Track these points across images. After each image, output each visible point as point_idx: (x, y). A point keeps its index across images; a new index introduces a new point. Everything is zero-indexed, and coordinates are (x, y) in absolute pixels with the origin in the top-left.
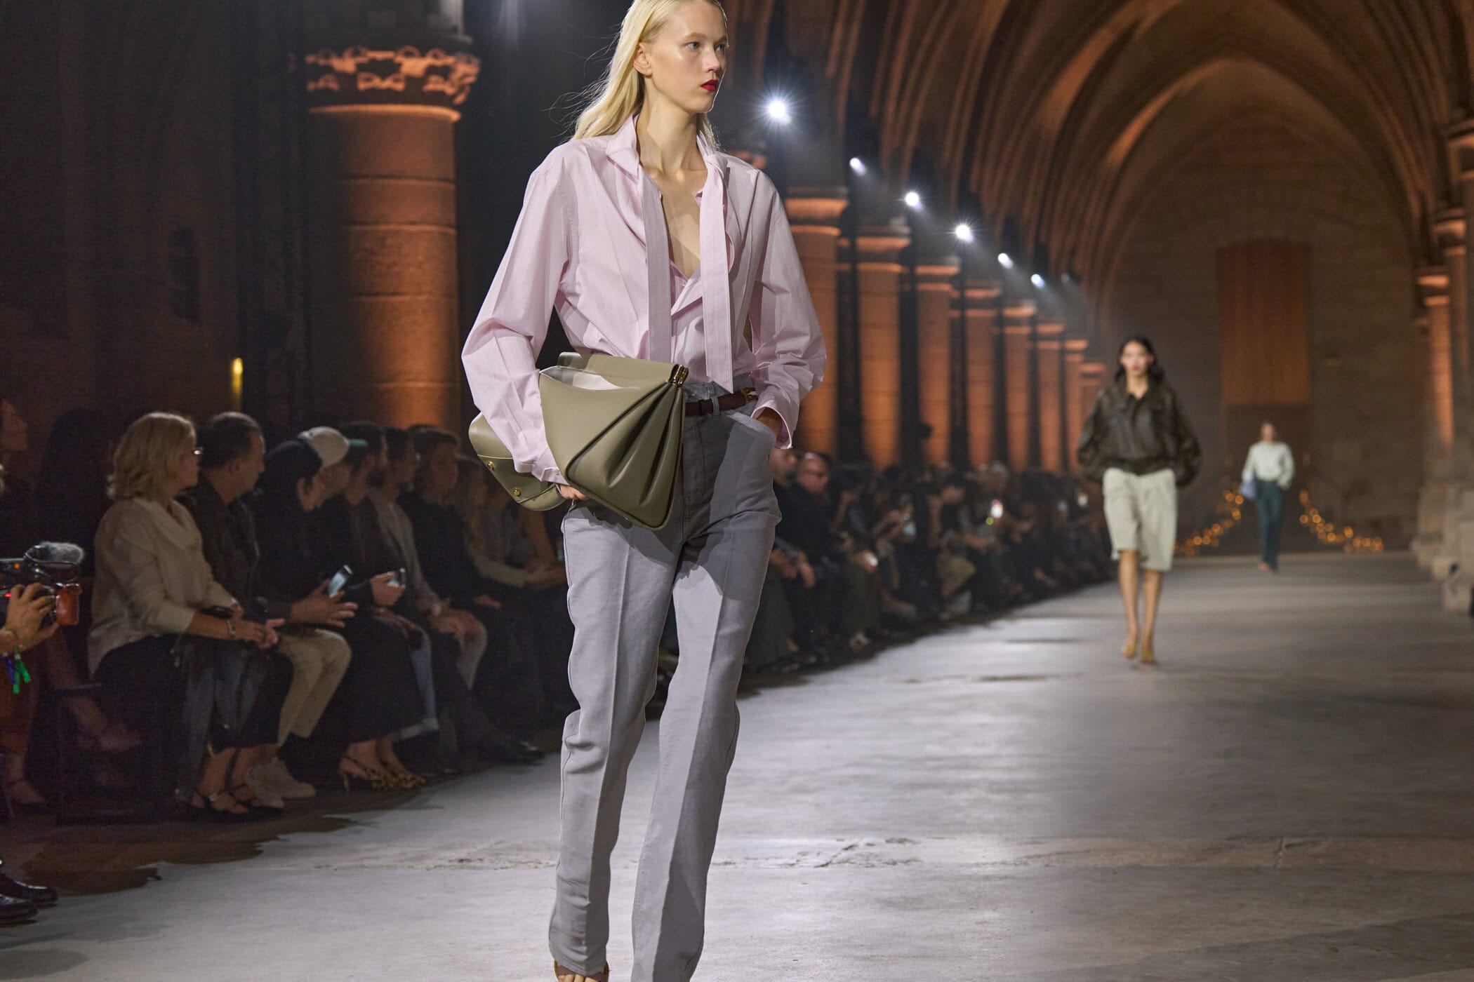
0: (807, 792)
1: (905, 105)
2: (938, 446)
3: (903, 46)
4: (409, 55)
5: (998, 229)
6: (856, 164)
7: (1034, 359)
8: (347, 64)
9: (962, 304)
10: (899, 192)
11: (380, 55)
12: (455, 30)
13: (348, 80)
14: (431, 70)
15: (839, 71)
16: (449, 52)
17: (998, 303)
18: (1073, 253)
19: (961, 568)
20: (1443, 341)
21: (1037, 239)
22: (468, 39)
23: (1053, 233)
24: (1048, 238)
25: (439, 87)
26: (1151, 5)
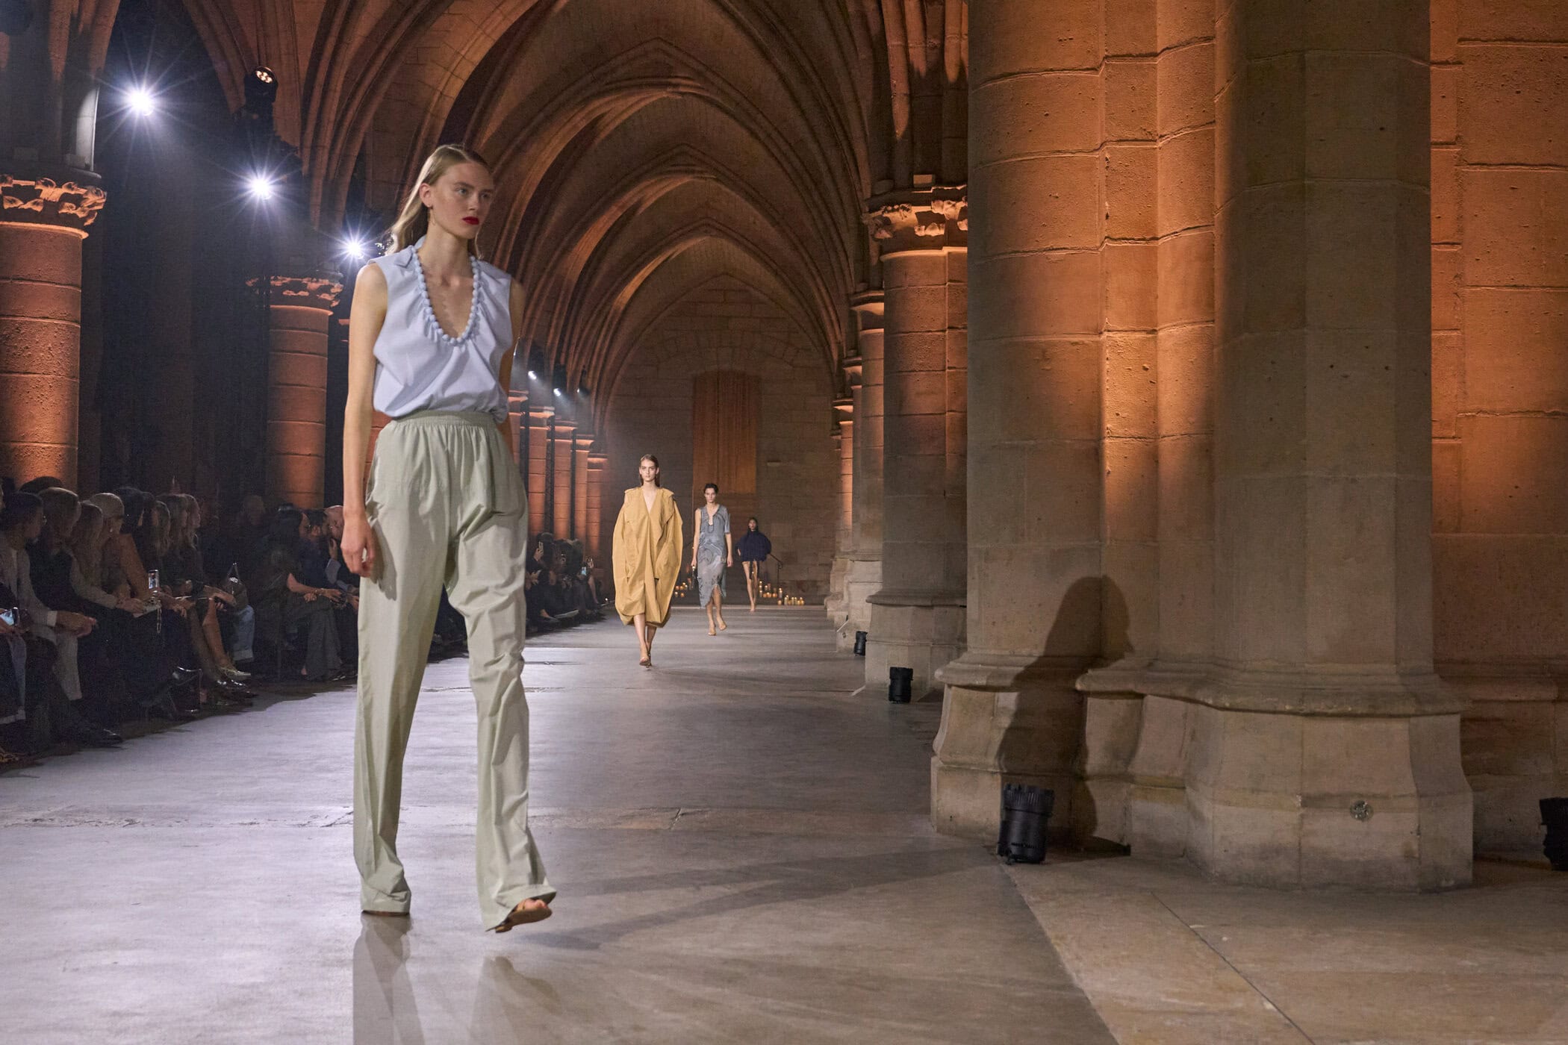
0: (330, 771)
4: (47, 184)
5: (528, 352)
7: (551, 451)
11: (23, 183)
12: (87, 167)
14: (65, 198)
16: (82, 185)
17: (524, 407)
18: (584, 374)
20: (848, 453)
21: (557, 361)
22: (99, 176)
23: (571, 358)
24: (566, 361)
25: (72, 212)
26: (650, 192)
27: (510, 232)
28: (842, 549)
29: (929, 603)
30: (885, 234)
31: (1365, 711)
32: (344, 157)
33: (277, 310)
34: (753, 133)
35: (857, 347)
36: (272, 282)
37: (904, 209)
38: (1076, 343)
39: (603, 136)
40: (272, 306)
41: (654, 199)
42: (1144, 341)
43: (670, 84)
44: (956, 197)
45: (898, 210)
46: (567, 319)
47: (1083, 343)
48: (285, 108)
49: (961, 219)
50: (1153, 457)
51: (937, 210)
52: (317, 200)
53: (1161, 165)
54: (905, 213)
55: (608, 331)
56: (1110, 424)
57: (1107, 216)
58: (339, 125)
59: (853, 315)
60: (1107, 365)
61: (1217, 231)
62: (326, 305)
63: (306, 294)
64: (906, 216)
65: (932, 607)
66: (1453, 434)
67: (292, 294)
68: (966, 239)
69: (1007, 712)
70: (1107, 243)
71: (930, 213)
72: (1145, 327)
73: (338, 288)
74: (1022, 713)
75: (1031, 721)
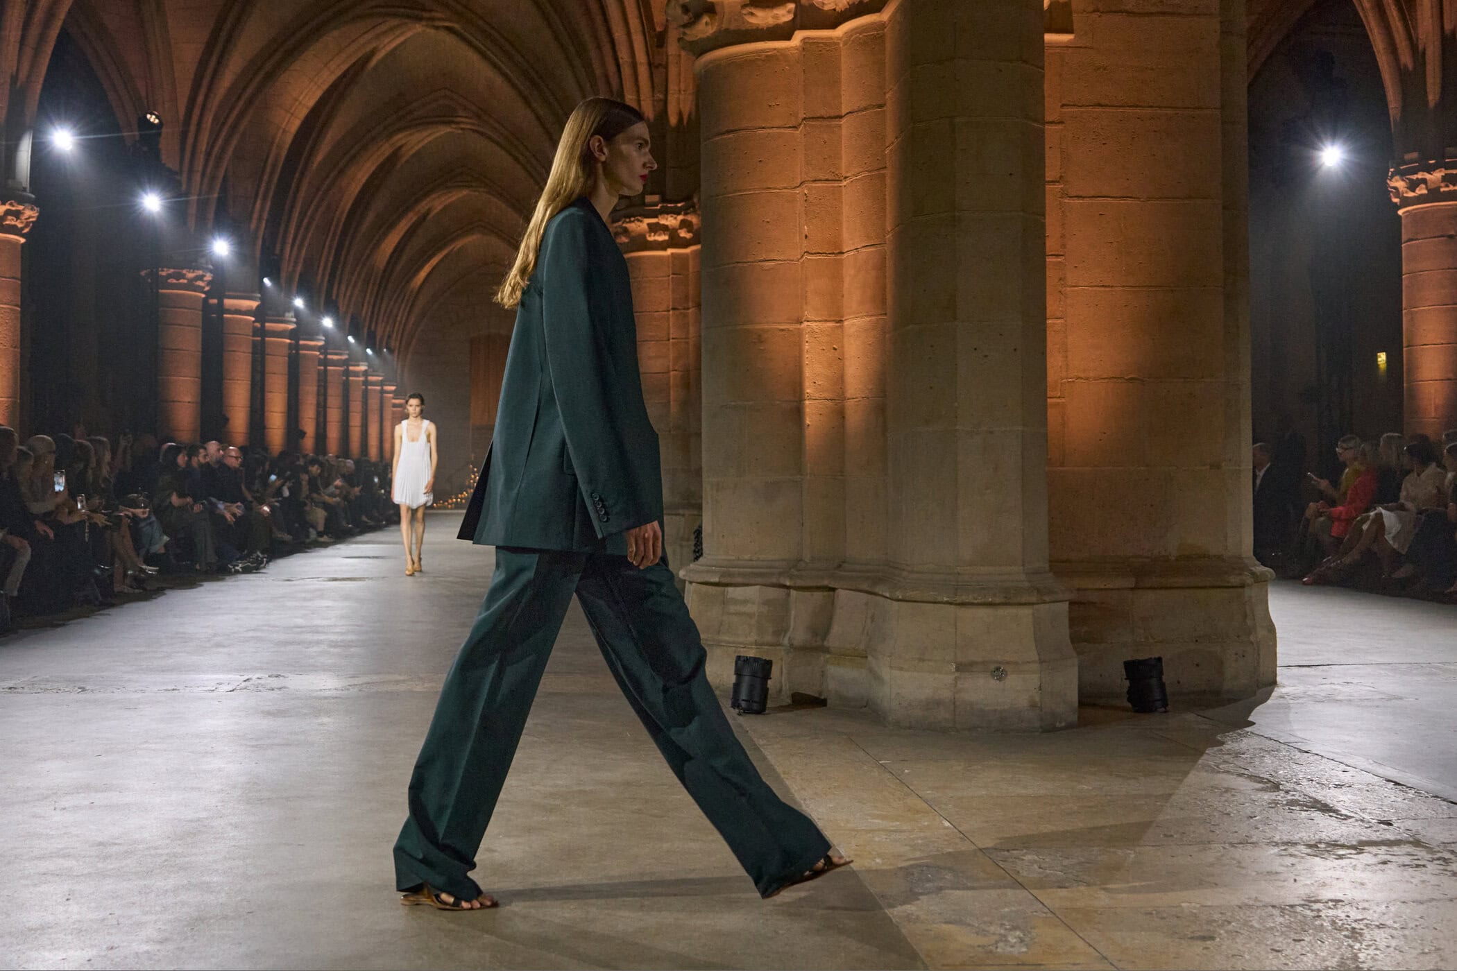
0: (224, 646)
1: (296, 249)
2: (309, 443)
3: (296, 215)
5: (347, 323)
6: (266, 281)
9: (325, 363)
10: (289, 296)
12: (24, 189)
14: (8, 212)
15: (258, 227)
16: (20, 203)
17: (346, 363)
18: (389, 337)
21: (369, 328)
22: (33, 196)
23: (379, 325)
24: (376, 327)
25: (13, 223)
26: (438, 202)
27: (335, 232)
30: (624, 239)
31: (1003, 600)
32: (213, 178)
33: (164, 294)
34: (516, 159)
36: (160, 273)
37: (638, 220)
38: (783, 330)
39: (404, 159)
40: (160, 291)
41: (440, 208)
42: (833, 329)
43: (453, 122)
44: (676, 212)
45: (633, 222)
46: (376, 297)
47: (788, 330)
48: (168, 145)
49: (681, 228)
50: (840, 413)
51: (663, 222)
52: (193, 210)
53: (845, 199)
54: (639, 223)
55: (406, 306)
56: (809, 390)
57: (806, 237)
58: (208, 154)
60: (807, 346)
61: (888, 248)
62: (201, 289)
63: (185, 281)
64: (640, 226)
66: (1059, 395)
67: (175, 281)
68: (685, 244)
69: (735, 602)
70: (806, 256)
71: (658, 223)
72: (833, 318)
73: (208, 277)
74: (745, 602)
75: (752, 608)
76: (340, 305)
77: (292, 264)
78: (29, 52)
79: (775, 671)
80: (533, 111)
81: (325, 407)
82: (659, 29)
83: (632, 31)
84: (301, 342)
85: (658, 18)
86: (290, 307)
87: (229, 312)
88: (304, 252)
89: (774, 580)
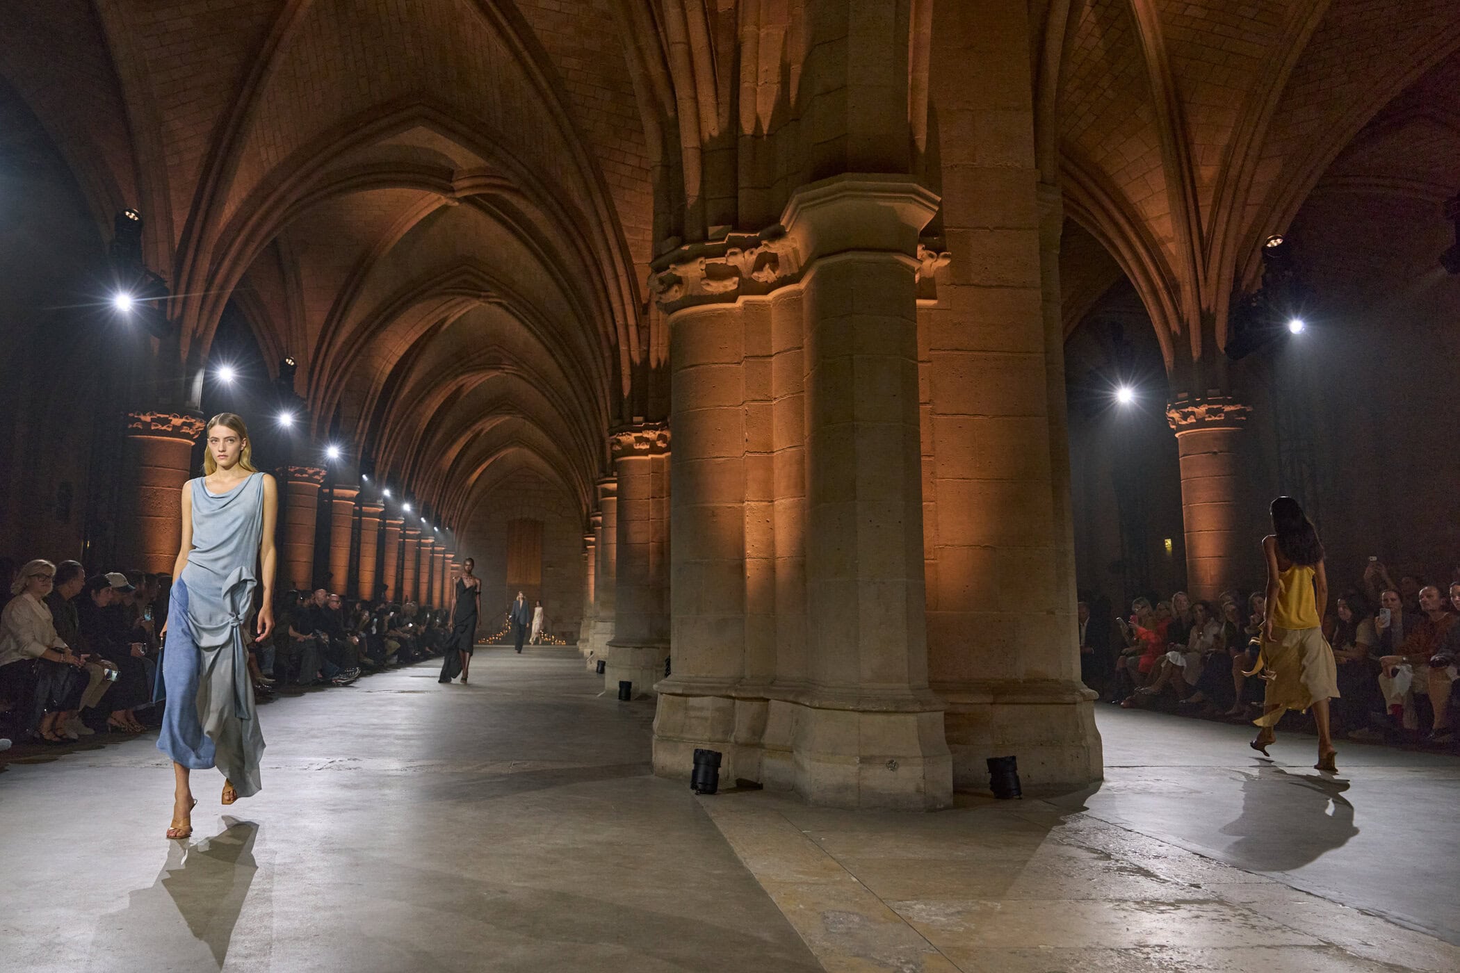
0: (318, 738)
1: (386, 454)
2: (390, 594)
3: (387, 431)
4: (175, 417)
5: (421, 509)
6: (364, 477)
7: (432, 560)
8: (148, 418)
9: (404, 536)
10: (380, 489)
11: (162, 416)
12: (197, 408)
13: (149, 424)
14: (184, 424)
15: (360, 438)
16: (192, 417)
17: (419, 537)
18: (450, 519)
19: (394, 645)
20: (592, 563)
21: (436, 512)
22: (203, 413)
23: (443, 511)
24: (441, 513)
25: (187, 431)
26: (488, 424)
27: (414, 444)
28: (588, 615)
29: (639, 646)
31: (893, 710)
32: (330, 405)
33: (291, 485)
34: (544, 395)
35: (599, 507)
36: (290, 469)
37: (628, 434)
38: (730, 507)
40: (289, 482)
41: (490, 427)
42: (767, 507)
43: (500, 368)
44: (655, 429)
45: (624, 435)
46: (442, 490)
47: (734, 507)
48: (300, 378)
49: (658, 440)
50: (772, 569)
51: (645, 435)
52: (315, 424)
53: (775, 413)
54: (629, 436)
55: (464, 497)
56: (749, 551)
57: (747, 440)
58: (327, 388)
59: (595, 490)
60: (747, 519)
61: (806, 448)
62: (317, 481)
63: (307, 476)
64: (629, 438)
65: (641, 648)
66: (933, 558)
67: (299, 475)
68: (662, 451)
69: (694, 708)
70: (747, 454)
71: (642, 437)
72: (767, 499)
73: (323, 473)
74: (701, 709)
75: (707, 714)
76: (416, 495)
77: (383, 465)
78: (206, 313)
79: (724, 762)
80: (556, 361)
81: (403, 569)
82: (644, 302)
83: (625, 302)
84: (387, 521)
85: (644, 294)
86: (380, 496)
87: (337, 498)
88: (392, 456)
89: (723, 692)
